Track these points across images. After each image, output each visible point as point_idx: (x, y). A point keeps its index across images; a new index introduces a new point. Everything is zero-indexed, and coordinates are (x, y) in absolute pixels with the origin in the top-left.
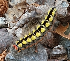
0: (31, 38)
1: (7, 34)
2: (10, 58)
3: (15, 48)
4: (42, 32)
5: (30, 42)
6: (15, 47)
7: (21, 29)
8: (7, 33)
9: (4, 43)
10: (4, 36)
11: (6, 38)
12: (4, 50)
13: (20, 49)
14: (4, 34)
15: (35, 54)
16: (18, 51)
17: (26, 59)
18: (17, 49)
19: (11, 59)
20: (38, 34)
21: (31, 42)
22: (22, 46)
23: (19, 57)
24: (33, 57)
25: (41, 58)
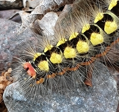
0: (74, 47)
1: (15, 27)
2: (15, 98)
3: (29, 71)
4: (109, 33)
5: (71, 59)
6: (28, 69)
7: (56, 15)
8: (17, 25)
9: (5, 51)
10: (8, 31)
11: (11, 39)
12: (4, 69)
13: (43, 77)
14: (7, 28)
15: (85, 90)
16: (37, 80)
17: (58, 104)
18: (34, 77)
19: (17, 101)
20: (97, 38)
21: (75, 59)
22: (47, 69)
23: (40, 96)
24: (77, 98)
25: (99, 103)
